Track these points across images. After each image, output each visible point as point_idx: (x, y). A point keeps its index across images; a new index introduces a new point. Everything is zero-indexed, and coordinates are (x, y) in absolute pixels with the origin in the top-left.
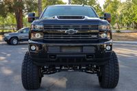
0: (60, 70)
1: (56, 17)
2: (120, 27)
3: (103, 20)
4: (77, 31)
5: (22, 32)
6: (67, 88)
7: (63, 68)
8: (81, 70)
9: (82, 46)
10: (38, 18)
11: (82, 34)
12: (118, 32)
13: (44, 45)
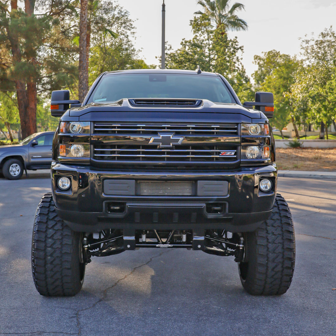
0: (135, 245)
1: (126, 101)
2: (302, 132)
3: (252, 111)
4: (181, 140)
5: (34, 145)
6: (153, 294)
7: (144, 238)
8: (191, 244)
9: (195, 180)
10: (77, 104)
11: (195, 147)
12: (296, 146)
13: (93, 176)
